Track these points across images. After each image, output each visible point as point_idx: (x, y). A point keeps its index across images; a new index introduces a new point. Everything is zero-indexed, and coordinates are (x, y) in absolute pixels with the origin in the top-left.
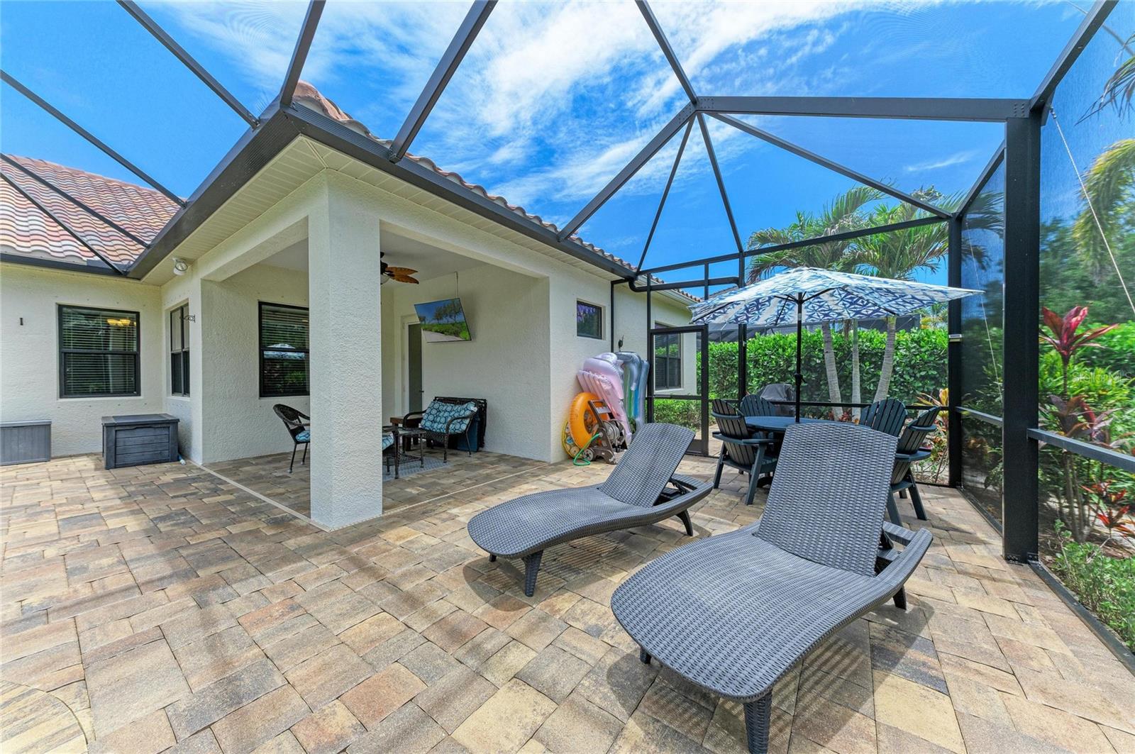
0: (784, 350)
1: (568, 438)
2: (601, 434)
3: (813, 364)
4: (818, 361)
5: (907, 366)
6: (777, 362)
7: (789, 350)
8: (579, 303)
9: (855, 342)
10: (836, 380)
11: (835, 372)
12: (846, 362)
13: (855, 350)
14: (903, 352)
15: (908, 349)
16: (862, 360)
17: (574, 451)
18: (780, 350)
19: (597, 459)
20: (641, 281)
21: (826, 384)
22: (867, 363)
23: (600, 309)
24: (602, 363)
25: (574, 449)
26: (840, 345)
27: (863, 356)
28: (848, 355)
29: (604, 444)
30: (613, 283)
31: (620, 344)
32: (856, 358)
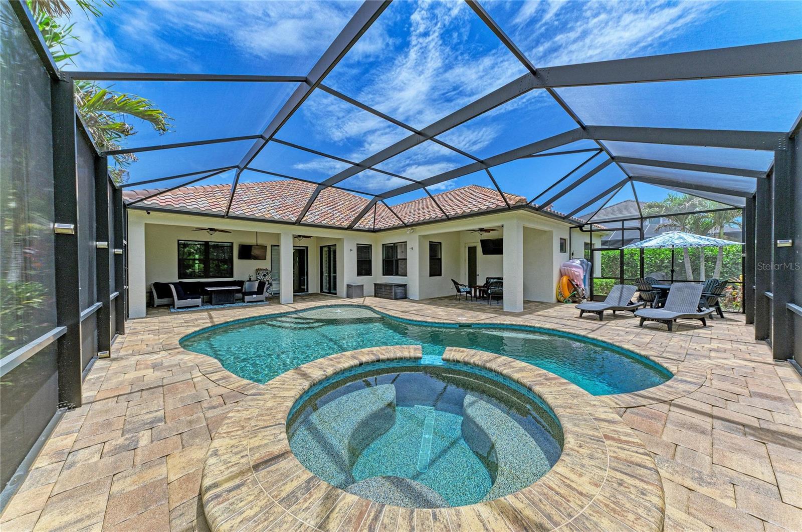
0: (659, 255)
1: (560, 293)
2: (576, 292)
3: (677, 262)
4: (680, 261)
5: (733, 264)
6: (655, 261)
7: (663, 255)
8: (561, 239)
9: (702, 252)
10: (691, 271)
11: (690, 268)
12: (697, 261)
13: (702, 256)
14: (731, 257)
15: (734, 255)
16: (707, 261)
17: (562, 299)
18: (657, 256)
19: (574, 302)
20: (587, 227)
21: (685, 273)
22: (710, 262)
23: (565, 240)
24: (574, 264)
25: (562, 298)
26: (694, 253)
27: (707, 259)
28: (698, 258)
29: (577, 296)
30: (571, 228)
31: (573, 255)
32: (702, 260)
